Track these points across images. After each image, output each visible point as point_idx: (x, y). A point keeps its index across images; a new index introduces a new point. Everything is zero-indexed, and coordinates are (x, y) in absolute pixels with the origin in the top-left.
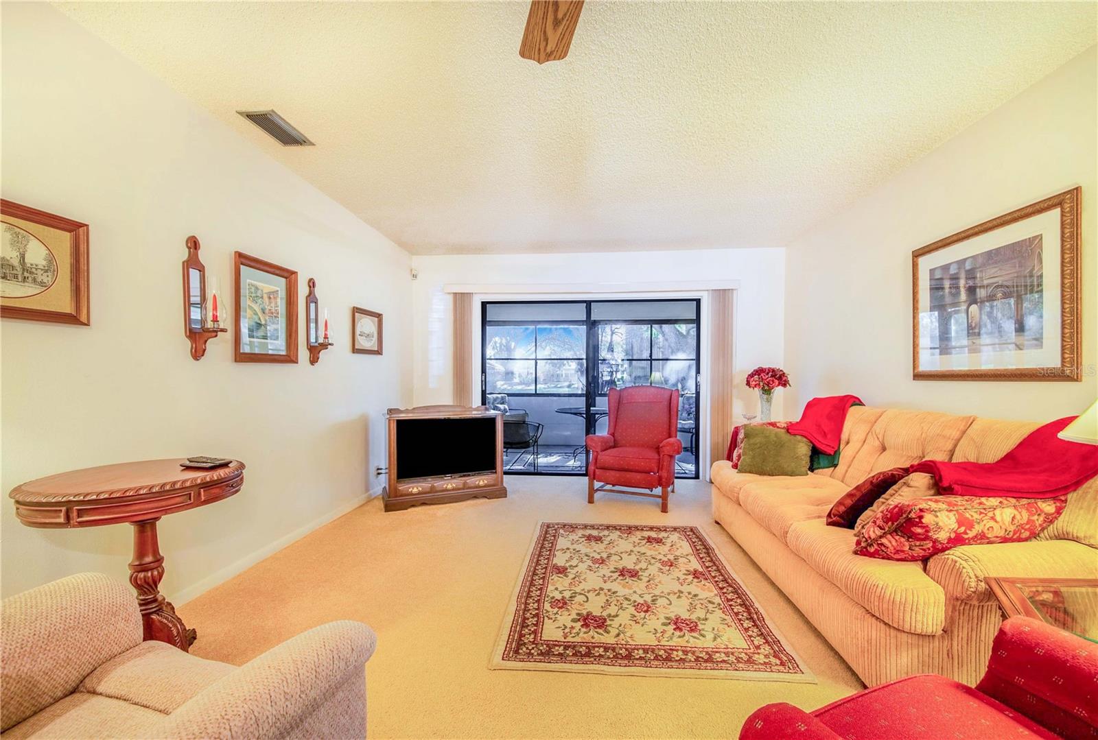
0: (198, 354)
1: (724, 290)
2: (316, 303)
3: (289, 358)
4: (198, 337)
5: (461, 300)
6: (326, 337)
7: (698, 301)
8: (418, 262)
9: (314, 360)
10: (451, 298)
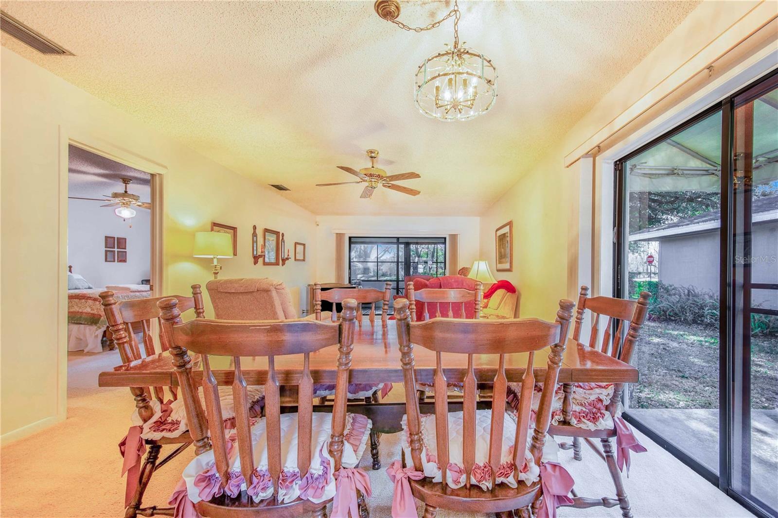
0: (256, 263)
1: (454, 235)
2: (284, 242)
3: (277, 264)
4: (256, 258)
5: (340, 236)
6: (288, 256)
7: (445, 238)
8: (319, 218)
9: (283, 264)
10: (335, 235)
